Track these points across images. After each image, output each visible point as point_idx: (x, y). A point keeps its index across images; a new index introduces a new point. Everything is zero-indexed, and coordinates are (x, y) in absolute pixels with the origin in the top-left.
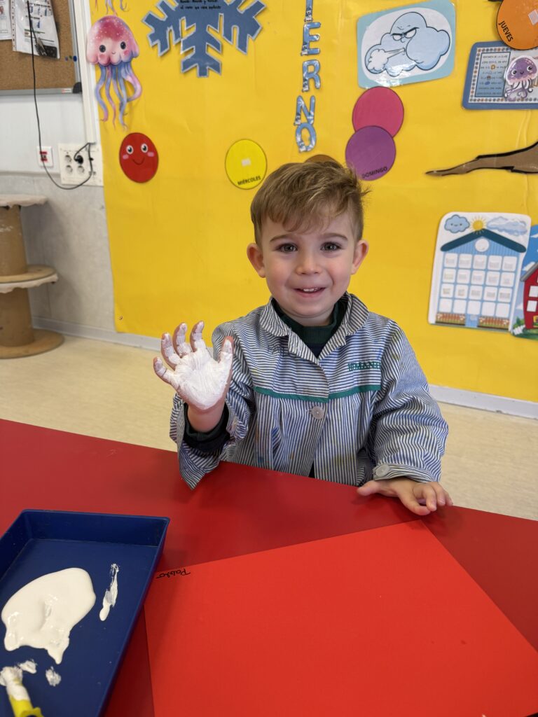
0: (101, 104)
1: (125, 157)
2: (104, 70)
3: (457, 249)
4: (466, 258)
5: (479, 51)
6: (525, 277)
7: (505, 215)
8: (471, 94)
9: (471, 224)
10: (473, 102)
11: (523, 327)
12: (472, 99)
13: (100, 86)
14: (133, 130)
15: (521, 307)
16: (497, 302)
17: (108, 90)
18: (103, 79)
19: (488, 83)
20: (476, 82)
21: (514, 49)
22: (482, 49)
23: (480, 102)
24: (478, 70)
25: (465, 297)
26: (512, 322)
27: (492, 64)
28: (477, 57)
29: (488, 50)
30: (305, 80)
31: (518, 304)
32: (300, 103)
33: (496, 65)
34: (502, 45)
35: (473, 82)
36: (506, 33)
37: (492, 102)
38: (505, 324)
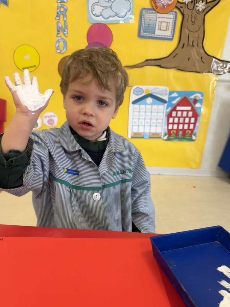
3: (138, 103)
4: (143, 106)
5: (144, 12)
6: (167, 114)
7: (158, 87)
8: (141, 31)
9: (144, 92)
10: (143, 35)
11: (167, 136)
12: (142, 34)
15: (166, 127)
16: (156, 126)
19: (148, 27)
20: (143, 26)
21: (159, 13)
22: (145, 11)
23: (146, 35)
24: (144, 20)
25: (143, 125)
26: (163, 134)
27: (150, 18)
28: (143, 14)
29: (148, 12)
30: (58, 14)
31: (165, 126)
32: (59, 25)
33: (152, 19)
34: (153, 10)
35: (142, 26)
36: (155, 5)
37: (151, 36)
38: (160, 135)
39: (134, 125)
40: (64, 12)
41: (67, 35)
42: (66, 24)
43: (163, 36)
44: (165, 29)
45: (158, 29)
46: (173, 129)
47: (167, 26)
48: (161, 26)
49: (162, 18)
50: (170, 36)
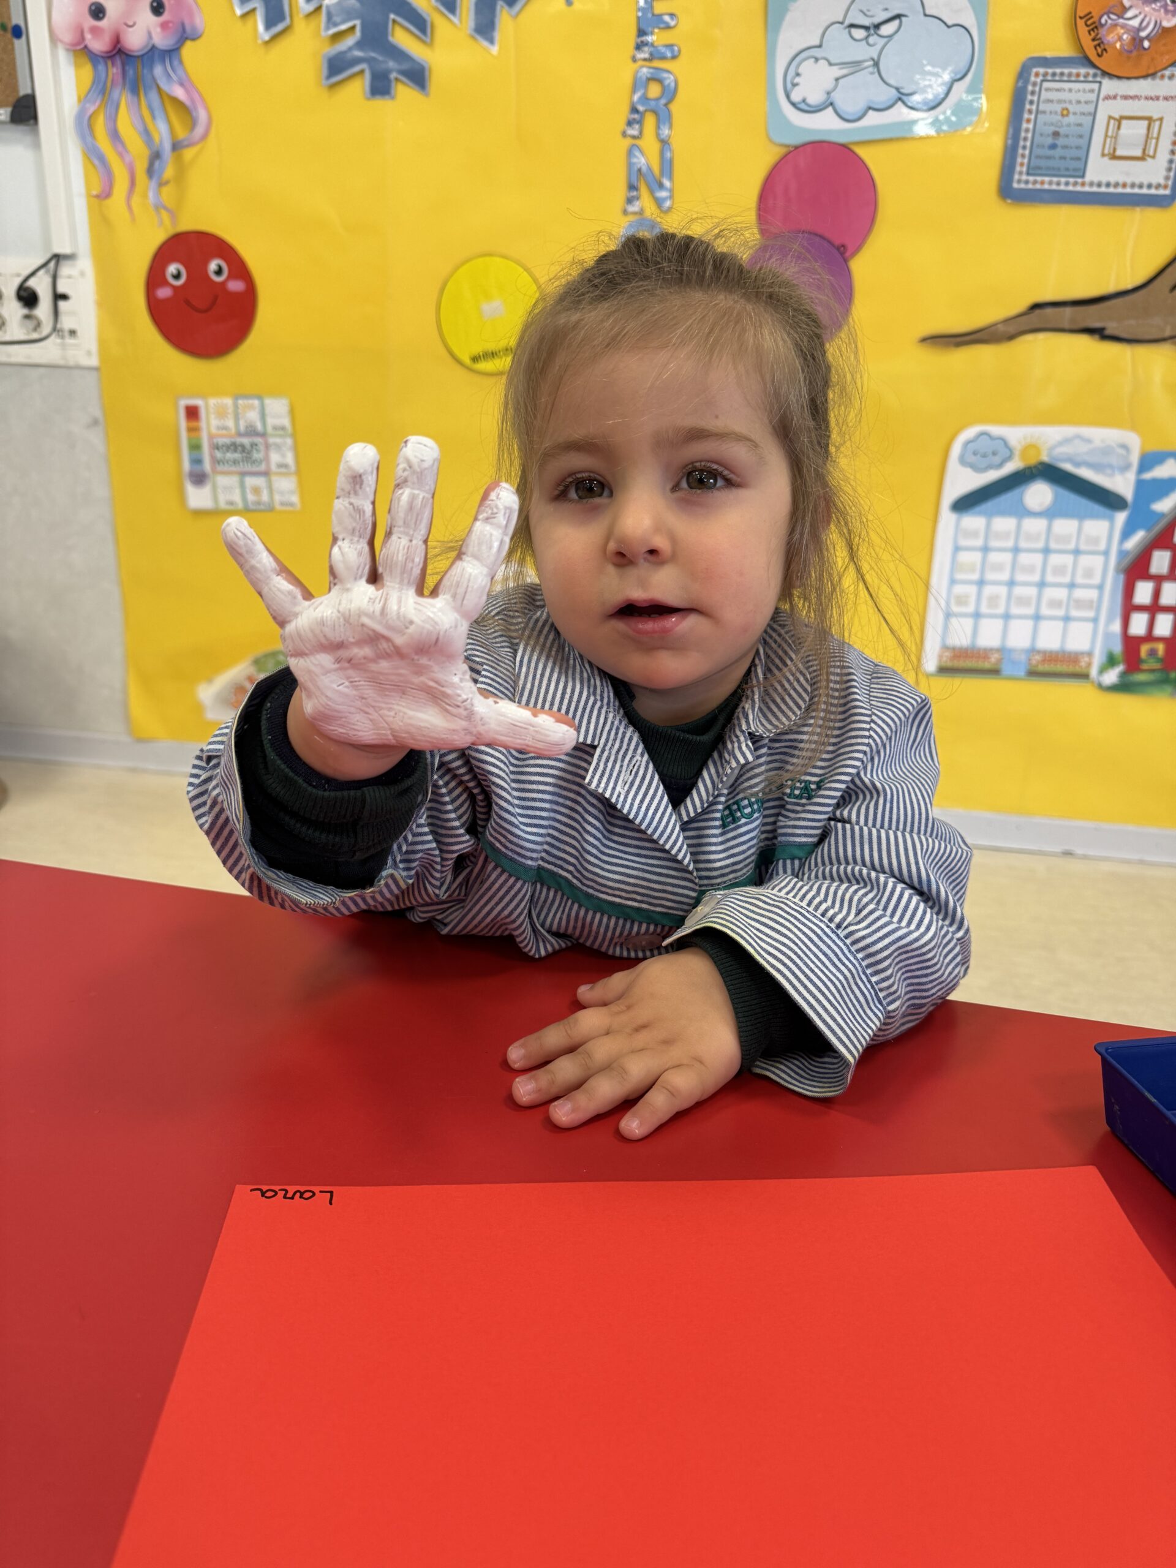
0: (93, 155)
1: (163, 293)
2: (101, 67)
3: (984, 507)
4: (1004, 524)
5: (1037, 75)
6: (1127, 561)
7: (1085, 431)
8: (1018, 168)
9: (1017, 453)
10: (1022, 186)
11: (1120, 668)
12: (1021, 180)
13: (91, 109)
14: (188, 223)
15: (1116, 627)
16: (1067, 619)
17: (113, 120)
18: (100, 90)
19: (1053, 147)
20: (1028, 144)
21: (1111, 76)
22: (1041, 70)
23: (1038, 186)
24: (1032, 117)
25: (1001, 610)
26: (1098, 660)
27: (1064, 105)
28: (1030, 88)
29: (1054, 74)
30: (634, 110)
31: (1110, 620)
32: (635, 160)
33: (1071, 108)
34: (1083, 65)
35: (1022, 143)
36: (1093, 40)
37: (1062, 187)
38: (1083, 664)
39: (955, 609)
40: (663, 101)
41: (668, 204)
42: (668, 155)
43: (1124, 185)
44: (1138, 153)
45: (1103, 155)
46: (1149, 637)
47: (1148, 137)
48: (1115, 137)
49: (1125, 98)
50: (1158, 186)
